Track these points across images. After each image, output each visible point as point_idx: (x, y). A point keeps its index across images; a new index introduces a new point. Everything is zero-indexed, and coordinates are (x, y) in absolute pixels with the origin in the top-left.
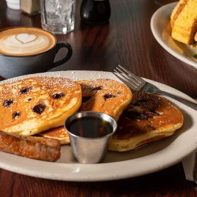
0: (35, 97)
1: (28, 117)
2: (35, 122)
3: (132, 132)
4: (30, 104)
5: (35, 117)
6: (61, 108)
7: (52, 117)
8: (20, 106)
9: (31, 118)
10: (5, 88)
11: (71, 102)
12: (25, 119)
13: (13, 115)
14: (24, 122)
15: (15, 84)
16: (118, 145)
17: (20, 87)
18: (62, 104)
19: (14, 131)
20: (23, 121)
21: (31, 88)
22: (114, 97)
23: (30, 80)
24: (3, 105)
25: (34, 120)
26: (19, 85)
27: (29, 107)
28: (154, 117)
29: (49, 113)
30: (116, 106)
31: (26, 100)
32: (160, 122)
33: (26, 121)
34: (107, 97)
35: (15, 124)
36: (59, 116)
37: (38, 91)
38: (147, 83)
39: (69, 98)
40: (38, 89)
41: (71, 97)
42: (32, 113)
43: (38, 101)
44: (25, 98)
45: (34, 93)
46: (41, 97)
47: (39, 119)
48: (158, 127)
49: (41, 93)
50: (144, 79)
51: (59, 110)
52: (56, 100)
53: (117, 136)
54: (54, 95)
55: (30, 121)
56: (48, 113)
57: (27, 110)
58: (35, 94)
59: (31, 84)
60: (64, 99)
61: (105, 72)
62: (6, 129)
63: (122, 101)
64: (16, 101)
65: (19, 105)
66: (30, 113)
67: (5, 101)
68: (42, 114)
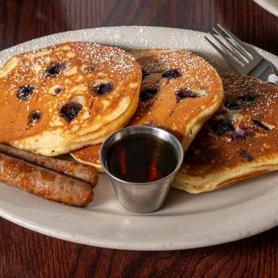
0: (67, 87)
1: (52, 124)
2: (60, 134)
3: (213, 162)
4: (57, 100)
5: (62, 127)
6: (103, 115)
7: (87, 130)
8: (42, 101)
9: (55, 128)
10: (24, 61)
11: (120, 104)
12: (46, 127)
13: (30, 117)
14: (44, 132)
15: (39, 54)
16: (187, 184)
17: (48, 60)
18: (105, 108)
19: (27, 147)
20: (43, 130)
21: (63, 66)
22: (194, 96)
23: (66, 48)
24: (18, 95)
25: (59, 131)
26: (46, 56)
27: (55, 106)
28: (258, 135)
29: (84, 123)
30: (192, 116)
31: (52, 90)
32: (265, 145)
33: (48, 132)
34: (182, 95)
35: (31, 135)
36: (96, 131)
37: (73, 75)
38: (263, 60)
39: (118, 95)
40: (74, 71)
41: (122, 96)
42: (58, 118)
43: (69, 96)
44: (51, 86)
45: (67, 77)
46: (75, 89)
47: (67, 132)
48: (258, 156)
49: (77, 81)
50: (260, 51)
51: (99, 117)
52: (97, 98)
53: (188, 167)
54: (96, 87)
55: (53, 132)
56: (82, 122)
57: (51, 110)
58: (67, 81)
59: (65, 57)
60: (111, 97)
61: (195, 33)
62: (16, 142)
63: (203, 107)
64: (37, 91)
65: (40, 99)
66: (54, 117)
67: (21, 88)
68: (72, 123)
